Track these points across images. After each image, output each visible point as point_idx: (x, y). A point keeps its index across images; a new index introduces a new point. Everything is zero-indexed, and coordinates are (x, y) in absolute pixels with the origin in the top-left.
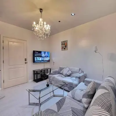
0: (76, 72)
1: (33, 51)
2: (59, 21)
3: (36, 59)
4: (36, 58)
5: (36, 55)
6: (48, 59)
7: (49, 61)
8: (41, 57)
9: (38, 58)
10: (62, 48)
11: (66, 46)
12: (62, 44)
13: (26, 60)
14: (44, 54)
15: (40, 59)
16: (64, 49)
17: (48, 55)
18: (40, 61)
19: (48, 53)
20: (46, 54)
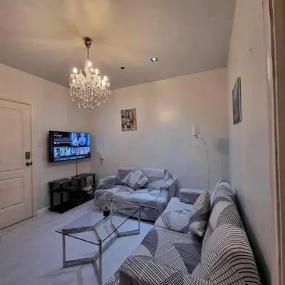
0: (159, 178)
1: (50, 132)
2: (123, 68)
3: (56, 154)
4: (58, 150)
5: (58, 143)
6: (86, 152)
7: (88, 156)
8: (69, 145)
9: (62, 149)
10: (123, 126)
11: (132, 122)
12: (123, 117)
13: (28, 156)
14: (78, 139)
15: (68, 152)
16: (129, 127)
17: (87, 140)
18: (67, 158)
19: (86, 136)
20: (83, 139)
